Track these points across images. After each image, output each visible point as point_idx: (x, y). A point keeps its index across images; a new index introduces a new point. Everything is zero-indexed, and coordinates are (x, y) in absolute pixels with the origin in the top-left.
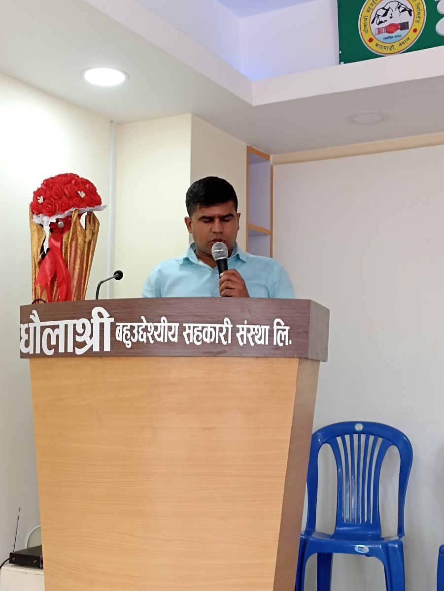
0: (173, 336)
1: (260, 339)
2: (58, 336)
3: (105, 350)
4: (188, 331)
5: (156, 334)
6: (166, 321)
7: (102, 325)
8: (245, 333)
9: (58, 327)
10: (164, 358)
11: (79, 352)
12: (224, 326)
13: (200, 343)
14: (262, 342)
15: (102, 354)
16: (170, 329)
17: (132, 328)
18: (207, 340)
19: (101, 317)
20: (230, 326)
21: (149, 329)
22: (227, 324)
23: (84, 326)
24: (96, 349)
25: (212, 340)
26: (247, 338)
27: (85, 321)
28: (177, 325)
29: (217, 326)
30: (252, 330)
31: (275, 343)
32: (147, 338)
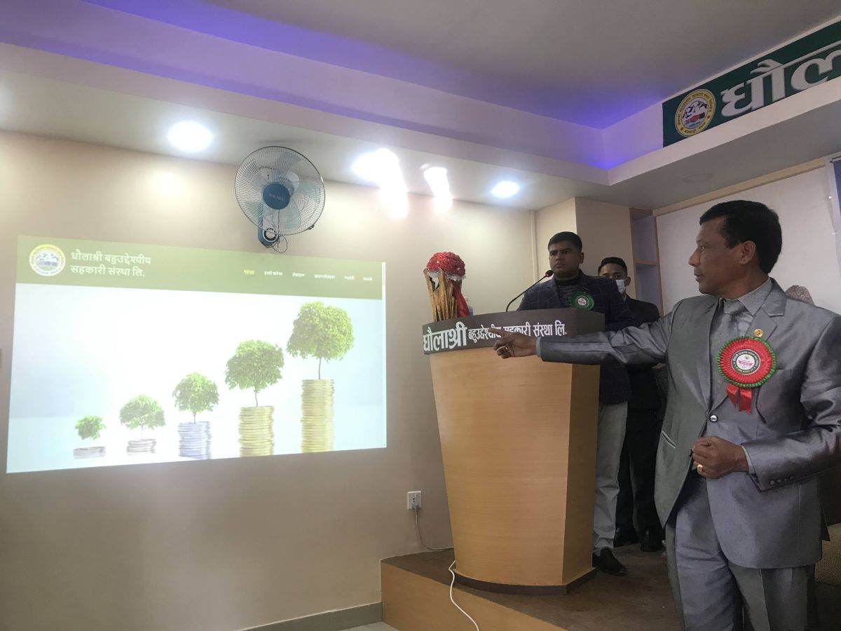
1: (547, 332)
2: (440, 340)
3: (463, 345)
7: (461, 331)
8: (538, 330)
9: (440, 335)
11: (451, 347)
12: (526, 327)
14: (549, 334)
15: (462, 348)
17: (477, 331)
19: (460, 327)
20: (529, 326)
21: (486, 332)
22: (528, 325)
23: (452, 333)
24: (459, 345)
26: (540, 332)
27: (453, 330)
29: (522, 327)
30: (542, 328)
32: (485, 337)
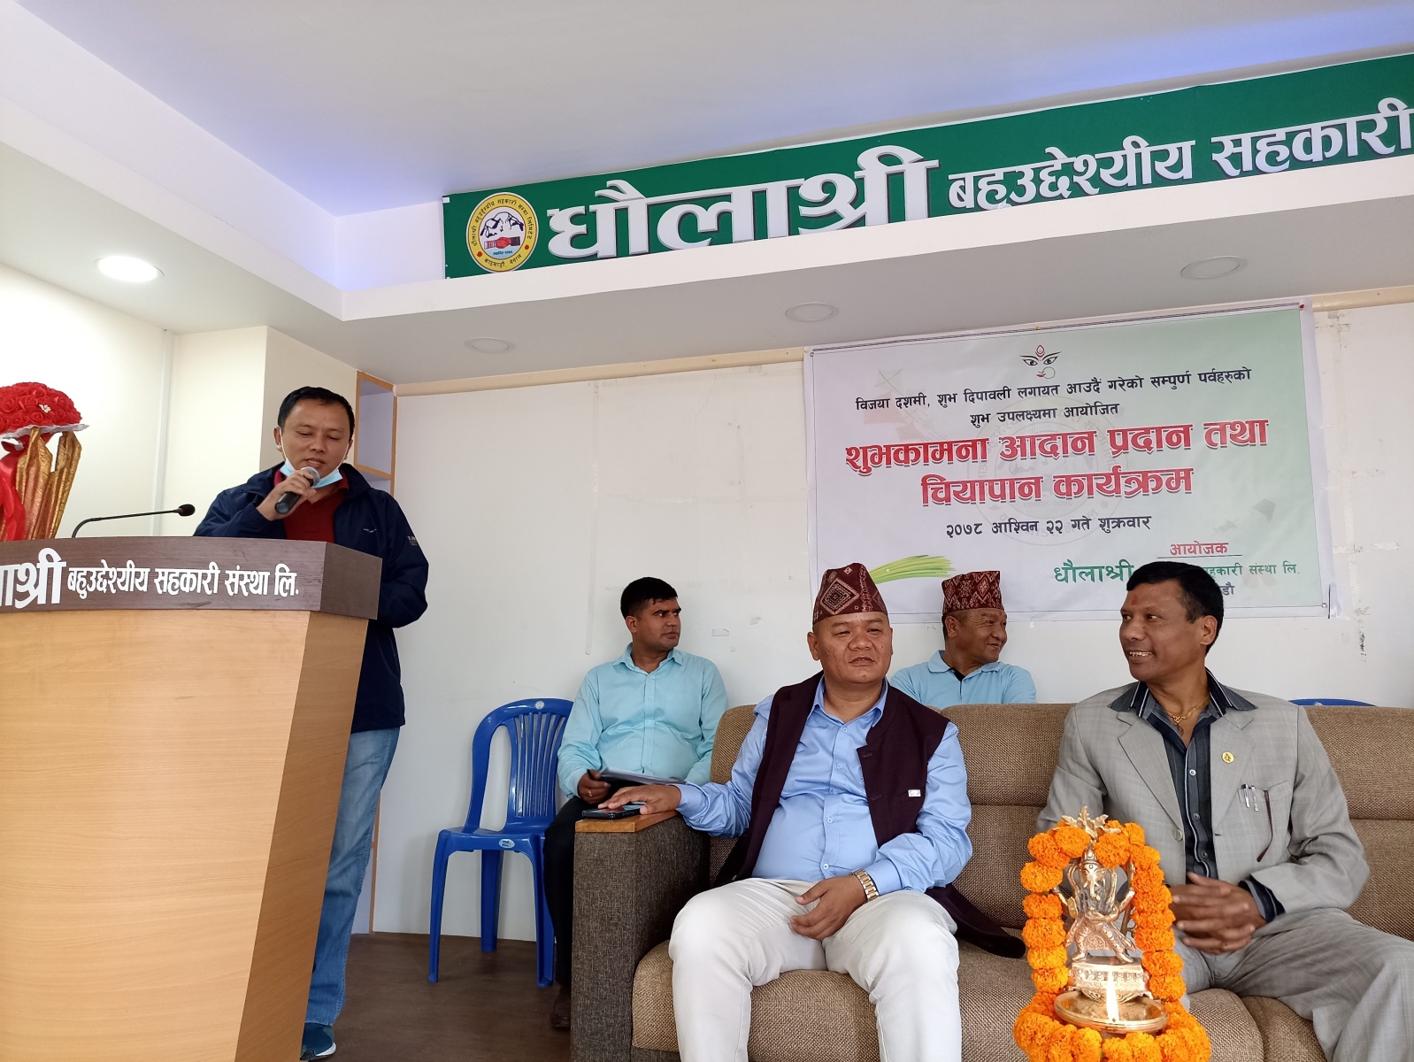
0: (142, 584)
1: (256, 588)
3: (53, 602)
4: (160, 578)
5: (119, 581)
6: (133, 566)
7: (51, 571)
8: (236, 580)
10: (130, 612)
11: (19, 605)
13: (176, 592)
15: (48, 608)
16: (138, 575)
18: (187, 589)
19: (49, 560)
20: (217, 572)
21: (111, 576)
22: (213, 569)
23: (27, 573)
24: (42, 601)
25: (192, 589)
26: (239, 586)
27: (29, 565)
28: (148, 570)
29: (200, 572)
30: (246, 577)
31: (276, 593)
32: (108, 586)
